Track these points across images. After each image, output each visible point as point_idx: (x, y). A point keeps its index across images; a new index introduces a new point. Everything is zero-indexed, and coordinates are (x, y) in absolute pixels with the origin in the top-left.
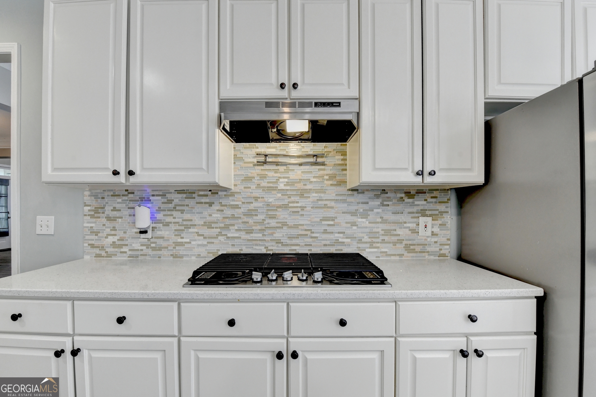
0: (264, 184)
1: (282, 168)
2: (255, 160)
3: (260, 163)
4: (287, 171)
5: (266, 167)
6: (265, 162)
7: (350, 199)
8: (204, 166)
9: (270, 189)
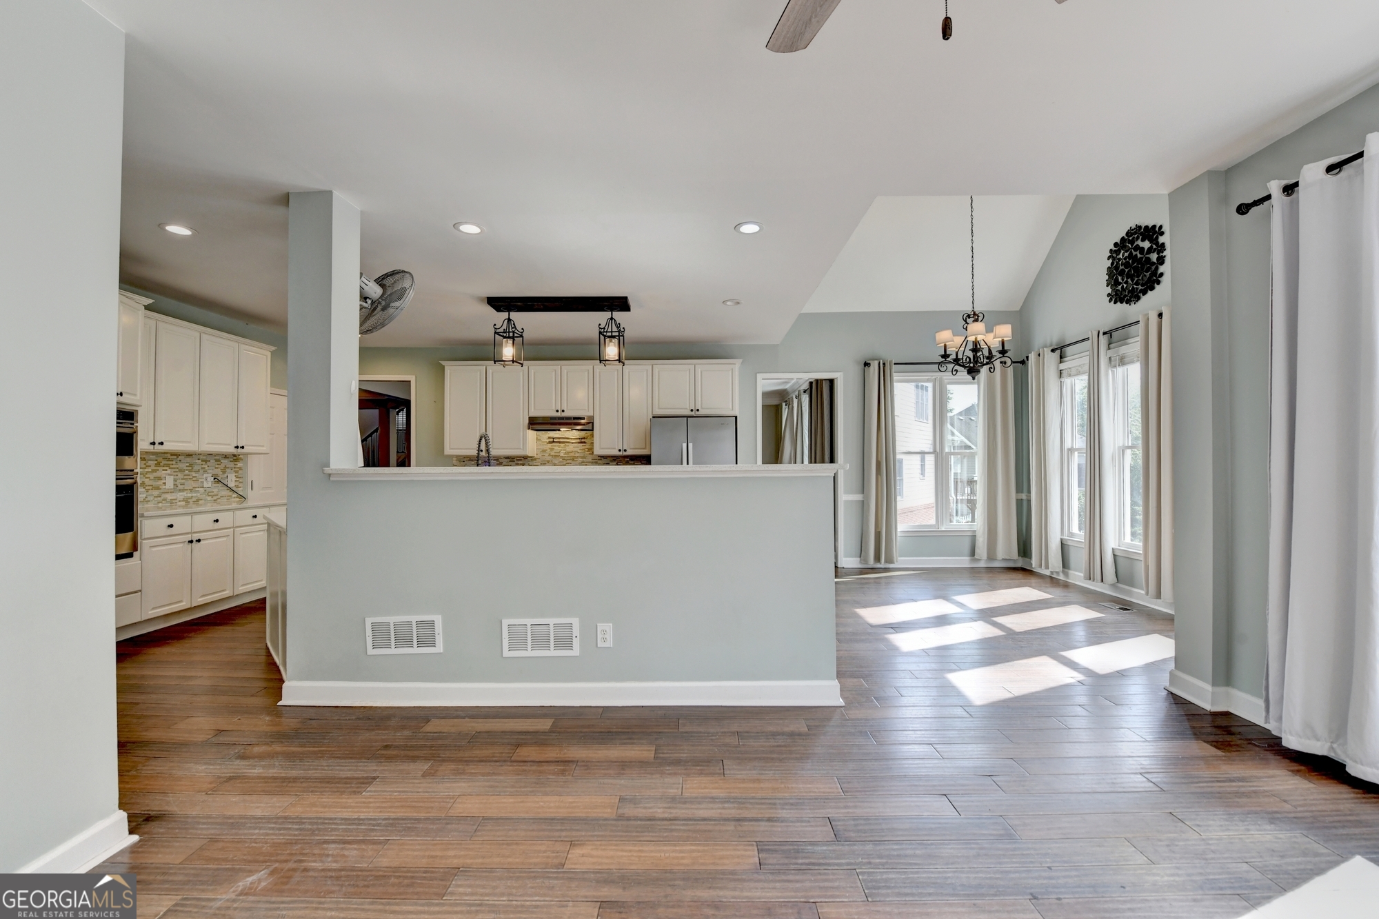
0: (553, 453)
1: (562, 445)
2: (548, 441)
3: (550, 443)
4: (565, 447)
5: (554, 444)
6: (553, 442)
7: (599, 462)
8: (522, 447)
9: (556, 456)
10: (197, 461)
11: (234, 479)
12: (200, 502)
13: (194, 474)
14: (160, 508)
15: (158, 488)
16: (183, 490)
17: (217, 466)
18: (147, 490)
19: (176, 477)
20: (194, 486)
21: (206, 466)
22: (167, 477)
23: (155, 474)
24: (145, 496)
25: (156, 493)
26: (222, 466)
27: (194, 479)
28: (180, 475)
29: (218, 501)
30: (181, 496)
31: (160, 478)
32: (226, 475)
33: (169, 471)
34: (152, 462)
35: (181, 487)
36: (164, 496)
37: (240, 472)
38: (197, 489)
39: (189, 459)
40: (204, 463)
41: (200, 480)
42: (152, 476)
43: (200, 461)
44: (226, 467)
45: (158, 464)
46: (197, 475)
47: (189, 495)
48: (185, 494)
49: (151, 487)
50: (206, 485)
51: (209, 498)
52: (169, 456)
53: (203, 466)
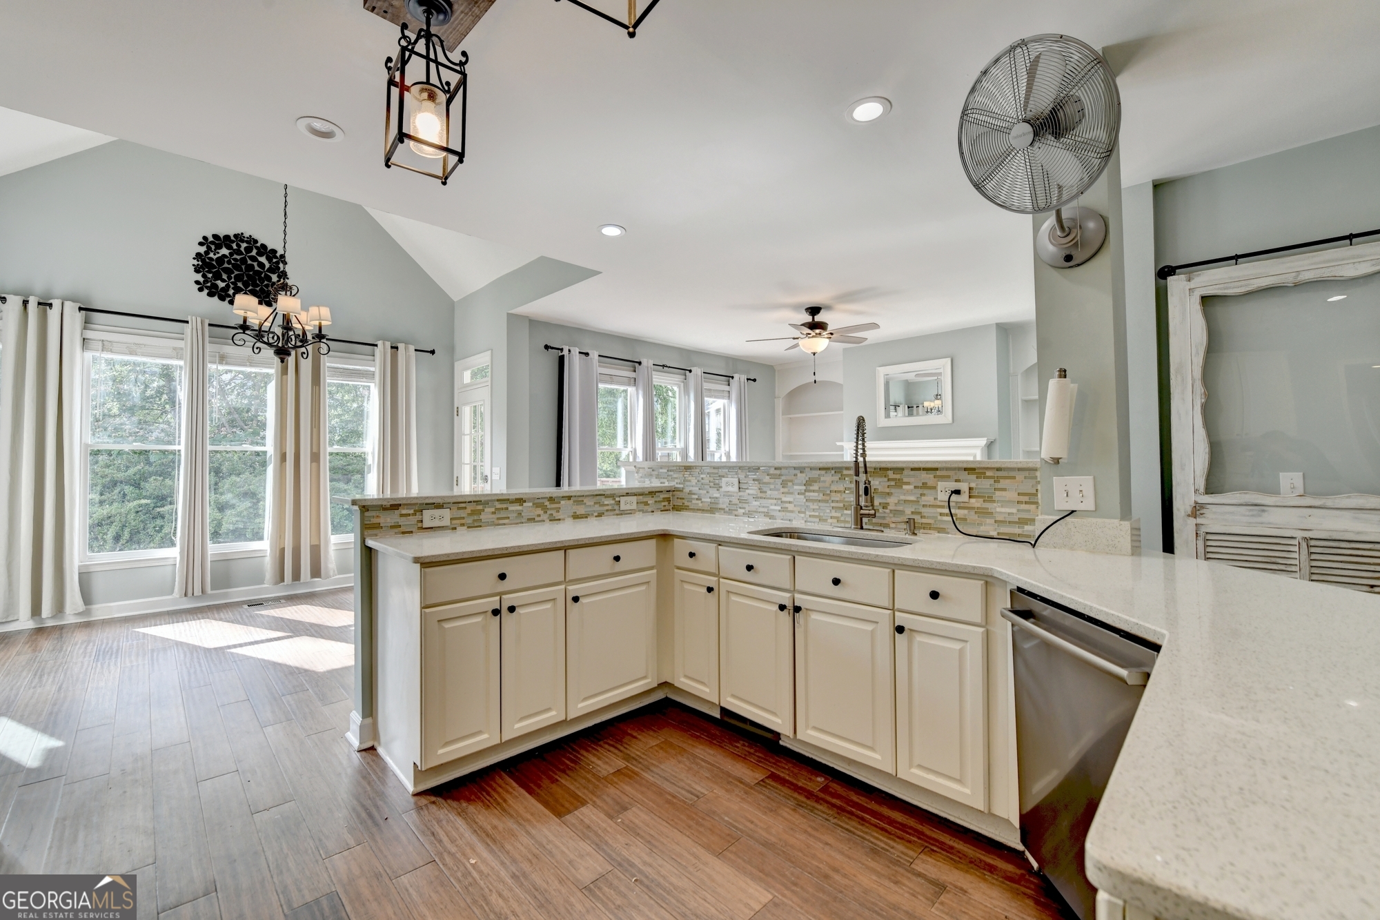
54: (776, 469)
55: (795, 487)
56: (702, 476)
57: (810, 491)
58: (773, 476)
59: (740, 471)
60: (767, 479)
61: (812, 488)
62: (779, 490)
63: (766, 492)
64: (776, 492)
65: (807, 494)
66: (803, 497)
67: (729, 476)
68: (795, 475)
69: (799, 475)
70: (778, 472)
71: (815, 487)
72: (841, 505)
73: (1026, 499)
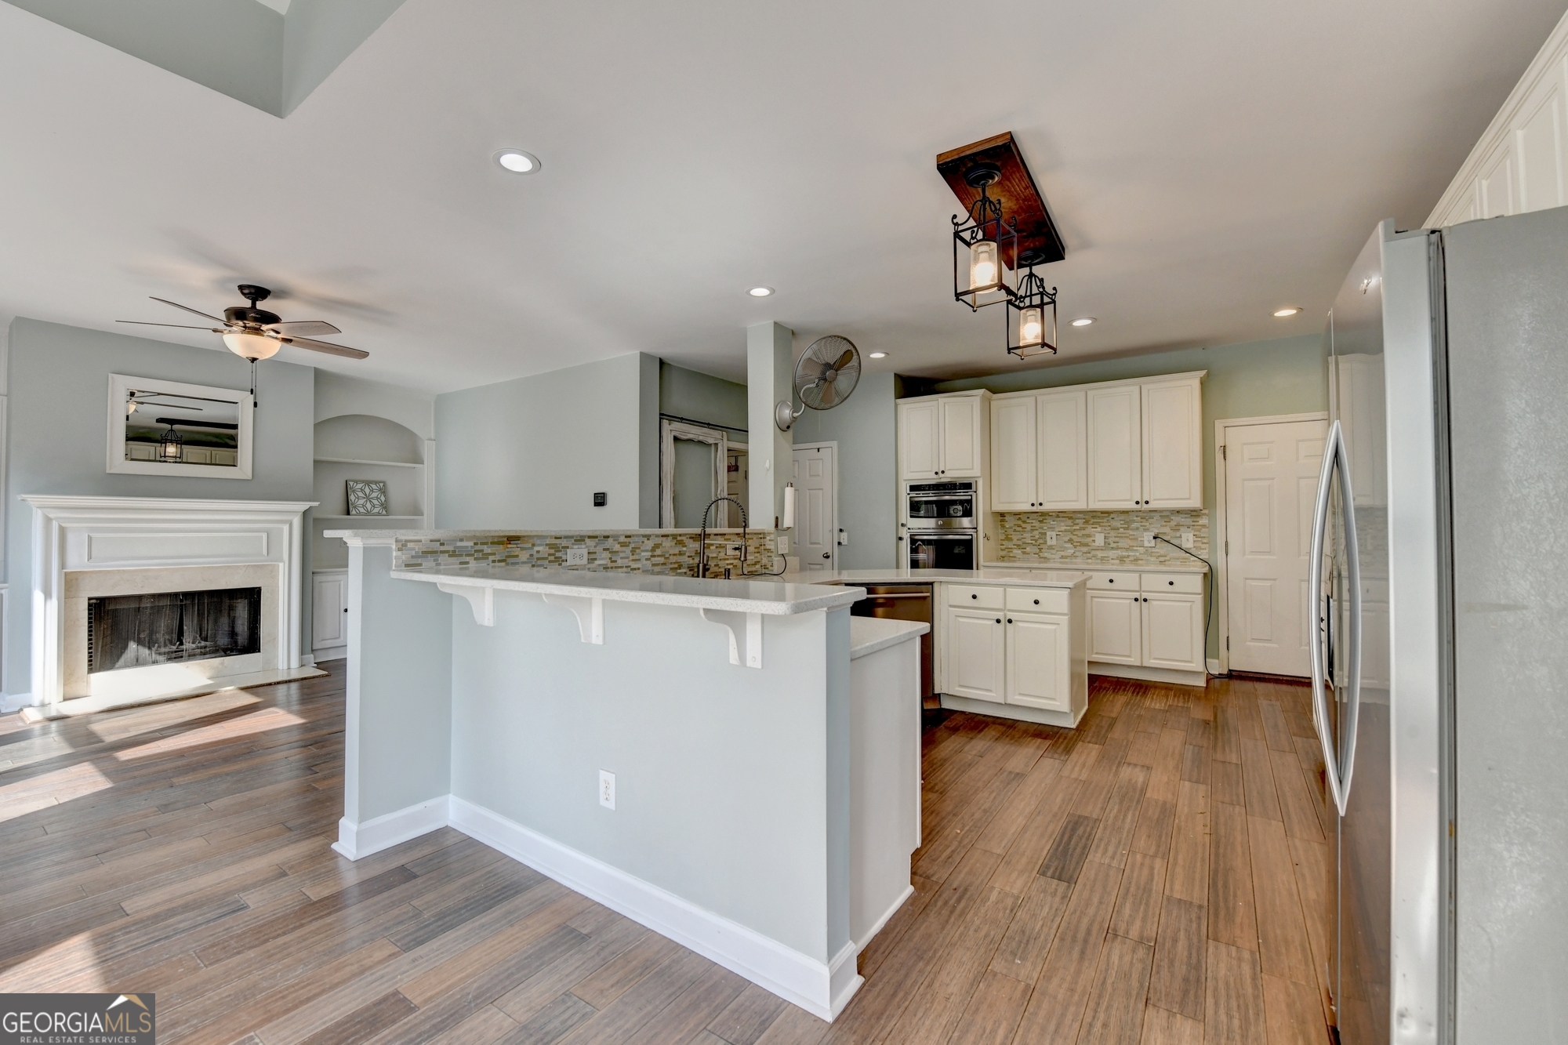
10: (1135, 518)
11: (1191, 536)
12: (1140, 562)
13: (1131, 533)
14: (1088, 563)
15: (1087, 545)
16: (1117, 548)
17: (1165, 524)
18: (1075, 547)
19: (1107, 535)
20: (1133, 545)
21: (1147, 524)
22: (1097, 535)
23: (1083, 532)
24: (1073, 551)
25: (1085, 549)
26: (1173, 523)
27: (1131, 537)
28: (1113, 533)
29: (1167, 563)
30: (1112, 554)
31: (1089, 536)
32: (1178, 534)
33: (1099, 529)
34: (1080, 520)
35: (1114, 545)
36: (1093, 553)
37: (1203, 530)
38: (1135, 548)
39: (1123, 517)
40: (1144, 520)
41: (1139, 539)
42: (1080, 533)
43: (1139, 518)
44: (1178, 525)
45: (1087, 522)
46: (1135, 533)
47: (1124, 554)
48: (1119, 552)
49: (1079, 544)
50: (1146, 544)
51: (1153, 559)
52: (1099, 514)
53: (1142, 524)
54: (626, 537)
55: (643, 554)
56: (536, 549)
57: (654, 556)
58: (623, 545)
59: (587, 540)
60: (617, 547)
61: (655, 554)
62: (628, 558)
63: (615, 561)
64: (626, 560)
65: (652, 559)
66: (649, 562)
67: (575, 547)
68: (643, 542)
69: (646, 541)
70: (628, 540)
71: (658, 552)
72: (676, 566)
73: (756, 550)
